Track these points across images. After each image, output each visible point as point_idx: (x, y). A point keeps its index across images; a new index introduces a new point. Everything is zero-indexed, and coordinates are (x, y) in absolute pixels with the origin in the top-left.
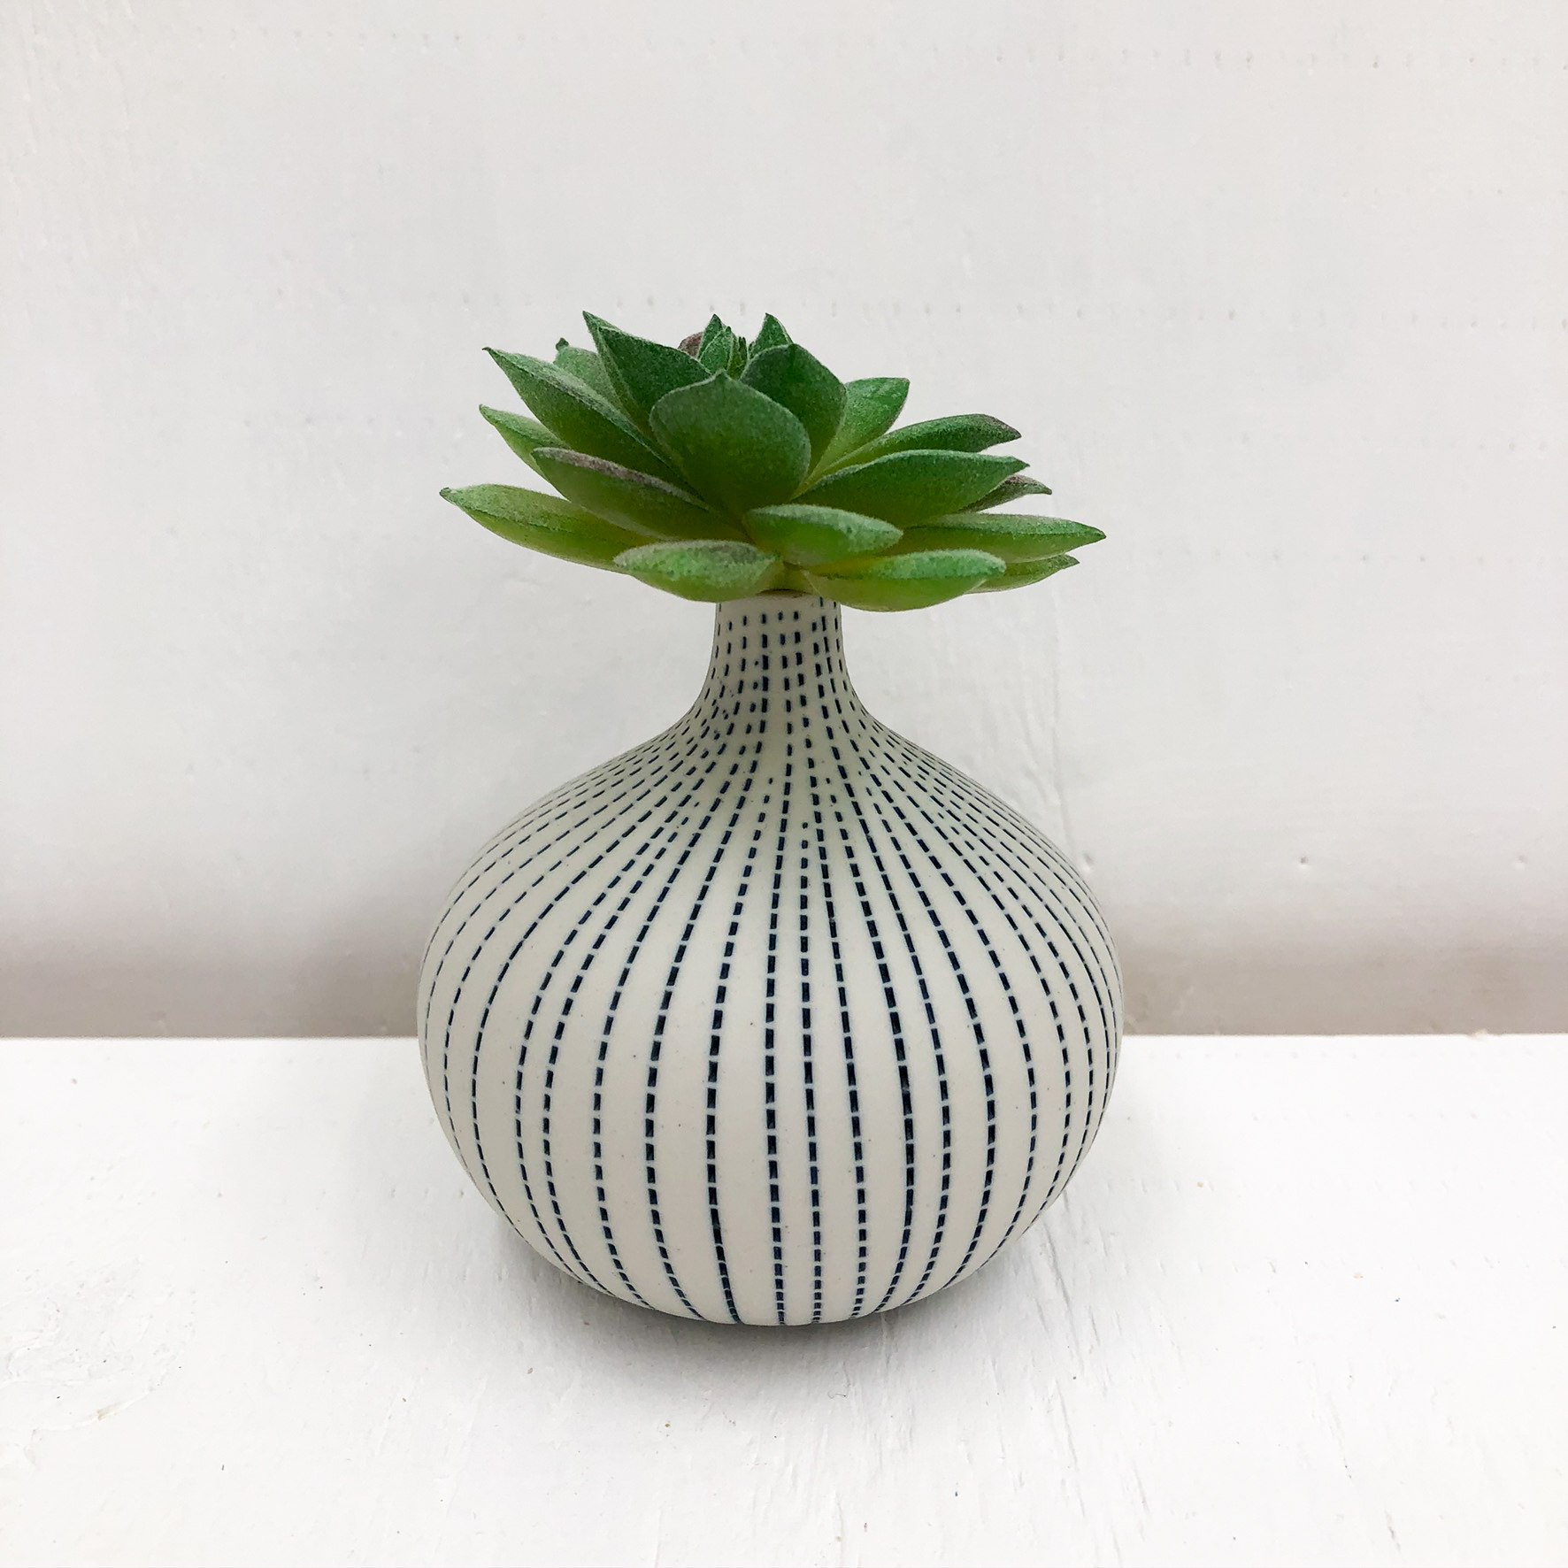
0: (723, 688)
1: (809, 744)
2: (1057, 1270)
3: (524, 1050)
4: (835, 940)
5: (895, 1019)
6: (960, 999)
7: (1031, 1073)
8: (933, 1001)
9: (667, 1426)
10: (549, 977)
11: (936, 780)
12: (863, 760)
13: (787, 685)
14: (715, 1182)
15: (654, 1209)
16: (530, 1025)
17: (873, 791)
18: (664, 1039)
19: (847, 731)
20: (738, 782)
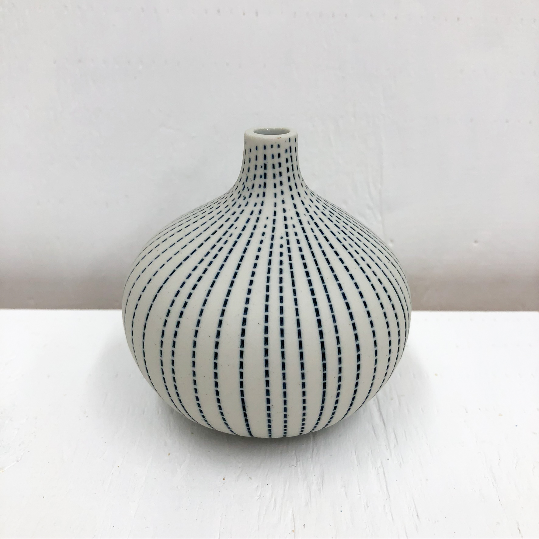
0: (247, 177)
1: (283, 202)
2: (380, 412)
3: (163, 332)
4: (294, 288)
5: (319, 322)
6: (347, 312)
7: (375, 342)
8: (335, 313)
9: (224, 479)
10: (173, 301)
11: (337, 217)
12: (306, 209)
13: (274, 176)
14: (243, 388)
15: (218, 397)
16: (166, 321)
17: (310, 223)
18: (222, 329)
19: (300, 196)
20: (253, 218)
